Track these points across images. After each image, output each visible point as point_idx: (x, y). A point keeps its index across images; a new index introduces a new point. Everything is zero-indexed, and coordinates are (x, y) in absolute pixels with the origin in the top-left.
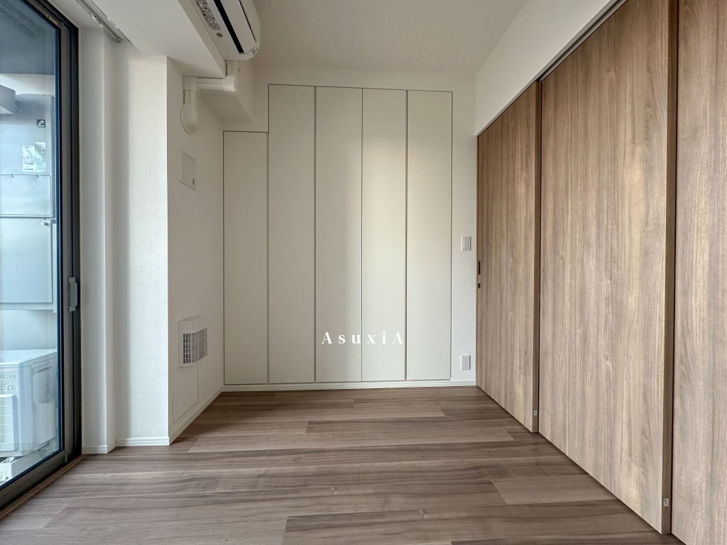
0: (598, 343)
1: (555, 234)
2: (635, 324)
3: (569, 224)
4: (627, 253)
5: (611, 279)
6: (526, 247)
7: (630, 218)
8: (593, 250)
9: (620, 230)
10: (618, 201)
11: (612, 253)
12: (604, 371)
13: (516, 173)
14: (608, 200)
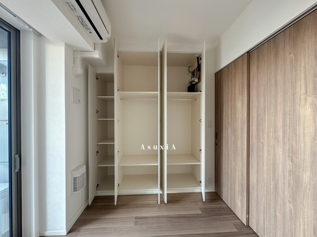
0: (284, 193)
1: (258, 130)
2: (308, 190)
3: (266, 127)
4: (302, 152)
5: (292, 162)
6: (242, 133)
7: (304, 133)
8: (281, 144)
9: (298, 138)
10: (296, 123)
11: (292, 148)
12: (288, 209)
13: (236, 95)
14: (290, 120)
